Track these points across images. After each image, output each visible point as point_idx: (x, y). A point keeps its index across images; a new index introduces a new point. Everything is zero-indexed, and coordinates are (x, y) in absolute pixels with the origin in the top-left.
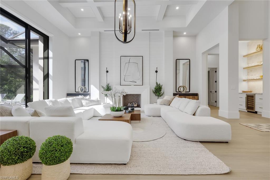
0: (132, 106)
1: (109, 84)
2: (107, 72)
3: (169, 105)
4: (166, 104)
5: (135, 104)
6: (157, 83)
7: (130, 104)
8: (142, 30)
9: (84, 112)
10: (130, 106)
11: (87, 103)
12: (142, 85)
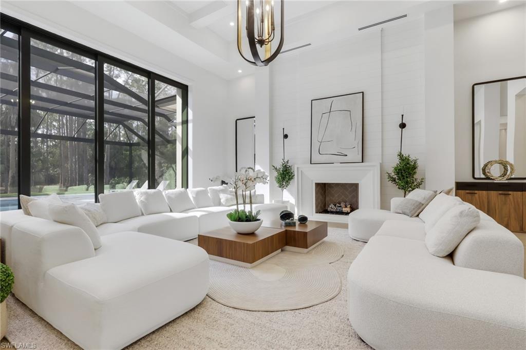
0: (338, 210)
1: (287, 162)
2: (286, 136)
3: (418, 216)
4: (408, 211)
5: (346, 207)
6: (400, 155)
7: (335, 205)
8: (360, 29)
9: (202, 216)
10: (335, 210)
11: (227, 200)
12: (362, 162)
